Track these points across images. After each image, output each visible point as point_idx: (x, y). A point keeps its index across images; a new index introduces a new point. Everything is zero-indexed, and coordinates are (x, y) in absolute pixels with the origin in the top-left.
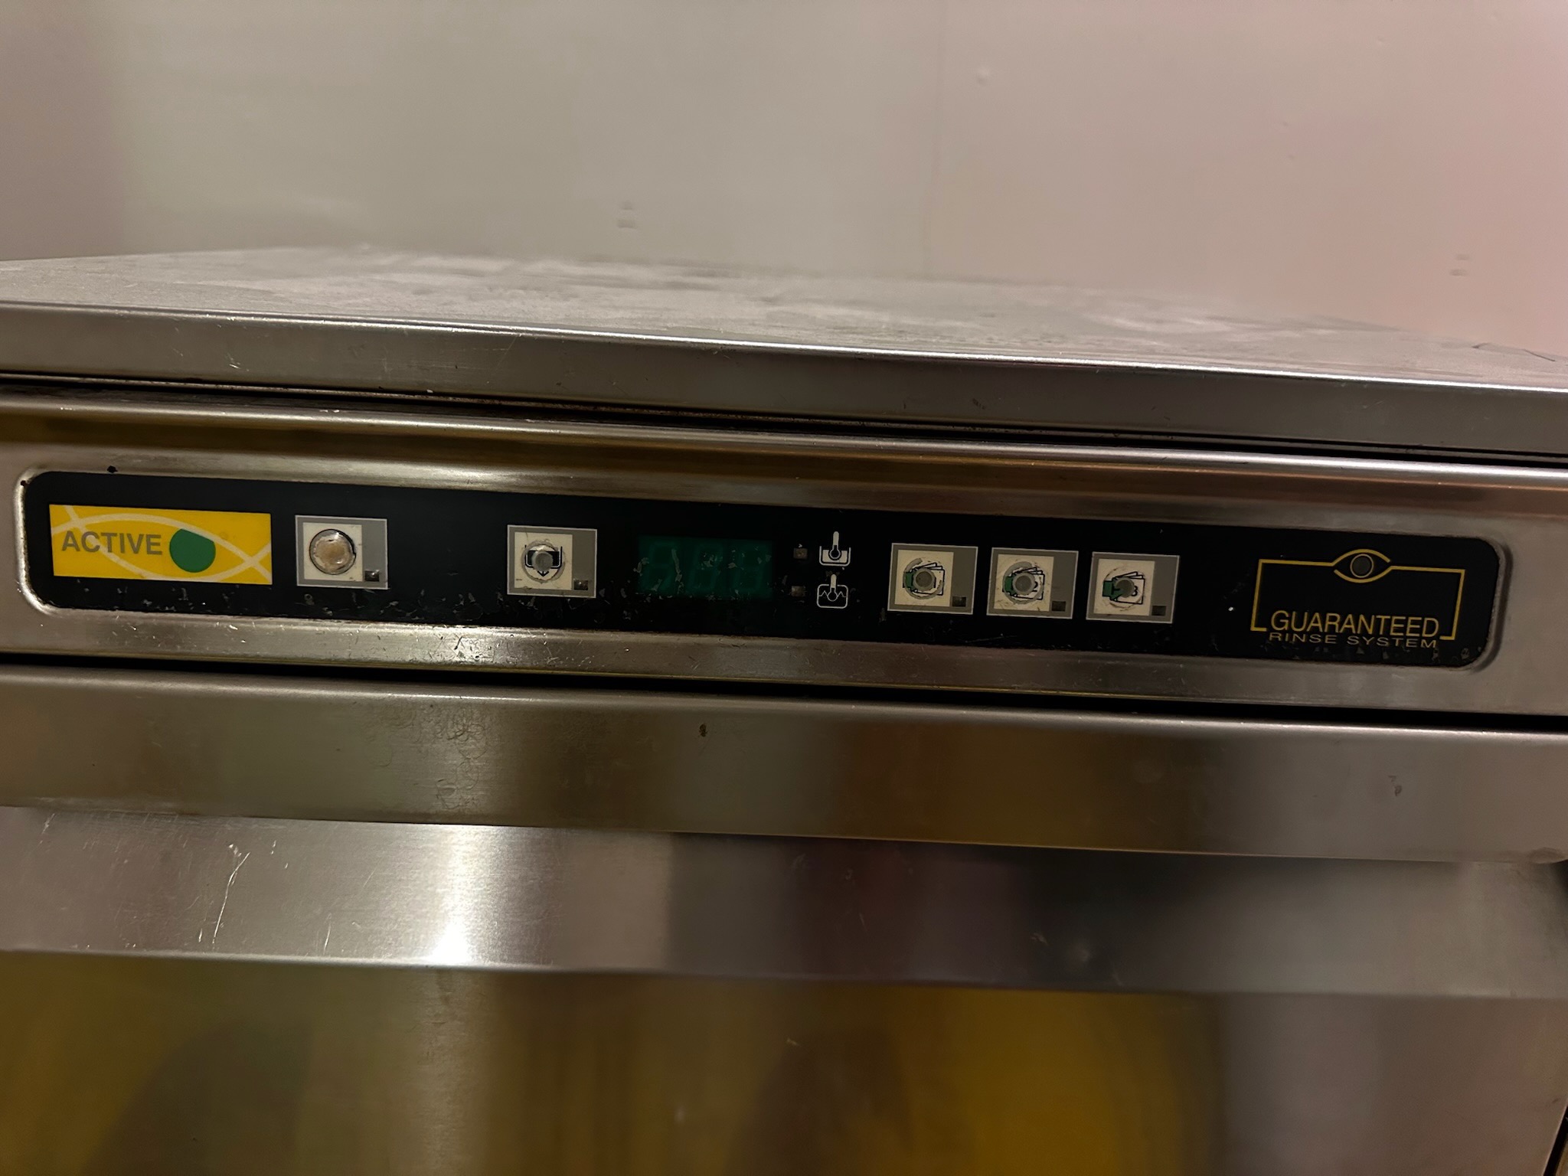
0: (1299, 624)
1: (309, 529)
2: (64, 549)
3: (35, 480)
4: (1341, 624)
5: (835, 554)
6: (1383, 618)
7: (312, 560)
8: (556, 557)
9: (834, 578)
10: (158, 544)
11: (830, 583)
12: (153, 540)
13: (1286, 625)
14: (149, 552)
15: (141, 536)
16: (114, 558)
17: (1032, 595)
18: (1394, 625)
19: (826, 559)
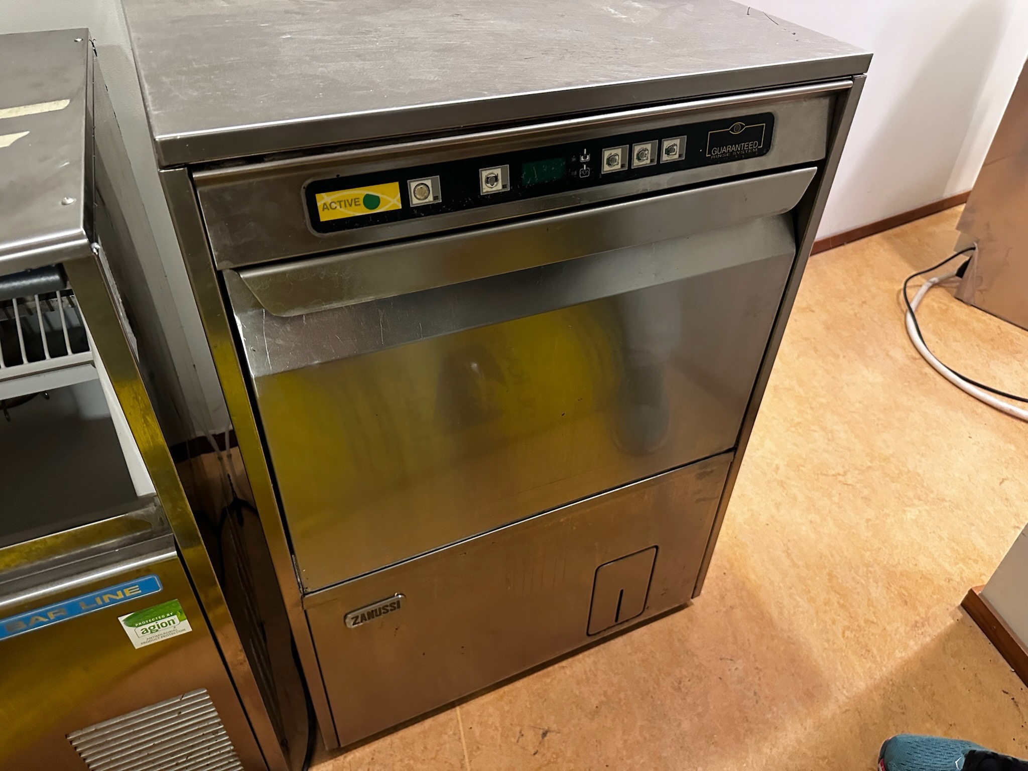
0: (720, 152)
1: (413, 185)
2: (323, 210)
3: (309, 185)
4: (731, 149)
5: (585, 157)
6: (743, 144)
7: (415, 196)
8: (496, 178)
9: (585, 166)
10: (359, 201)
11: (583, 168)
12: (357, 200)
13: (717, 152)
14: (356, 205)
15: (352, 200)
16: (343, 210)
17: (645, 158)
18: (746, 146)
19: (582, 159)
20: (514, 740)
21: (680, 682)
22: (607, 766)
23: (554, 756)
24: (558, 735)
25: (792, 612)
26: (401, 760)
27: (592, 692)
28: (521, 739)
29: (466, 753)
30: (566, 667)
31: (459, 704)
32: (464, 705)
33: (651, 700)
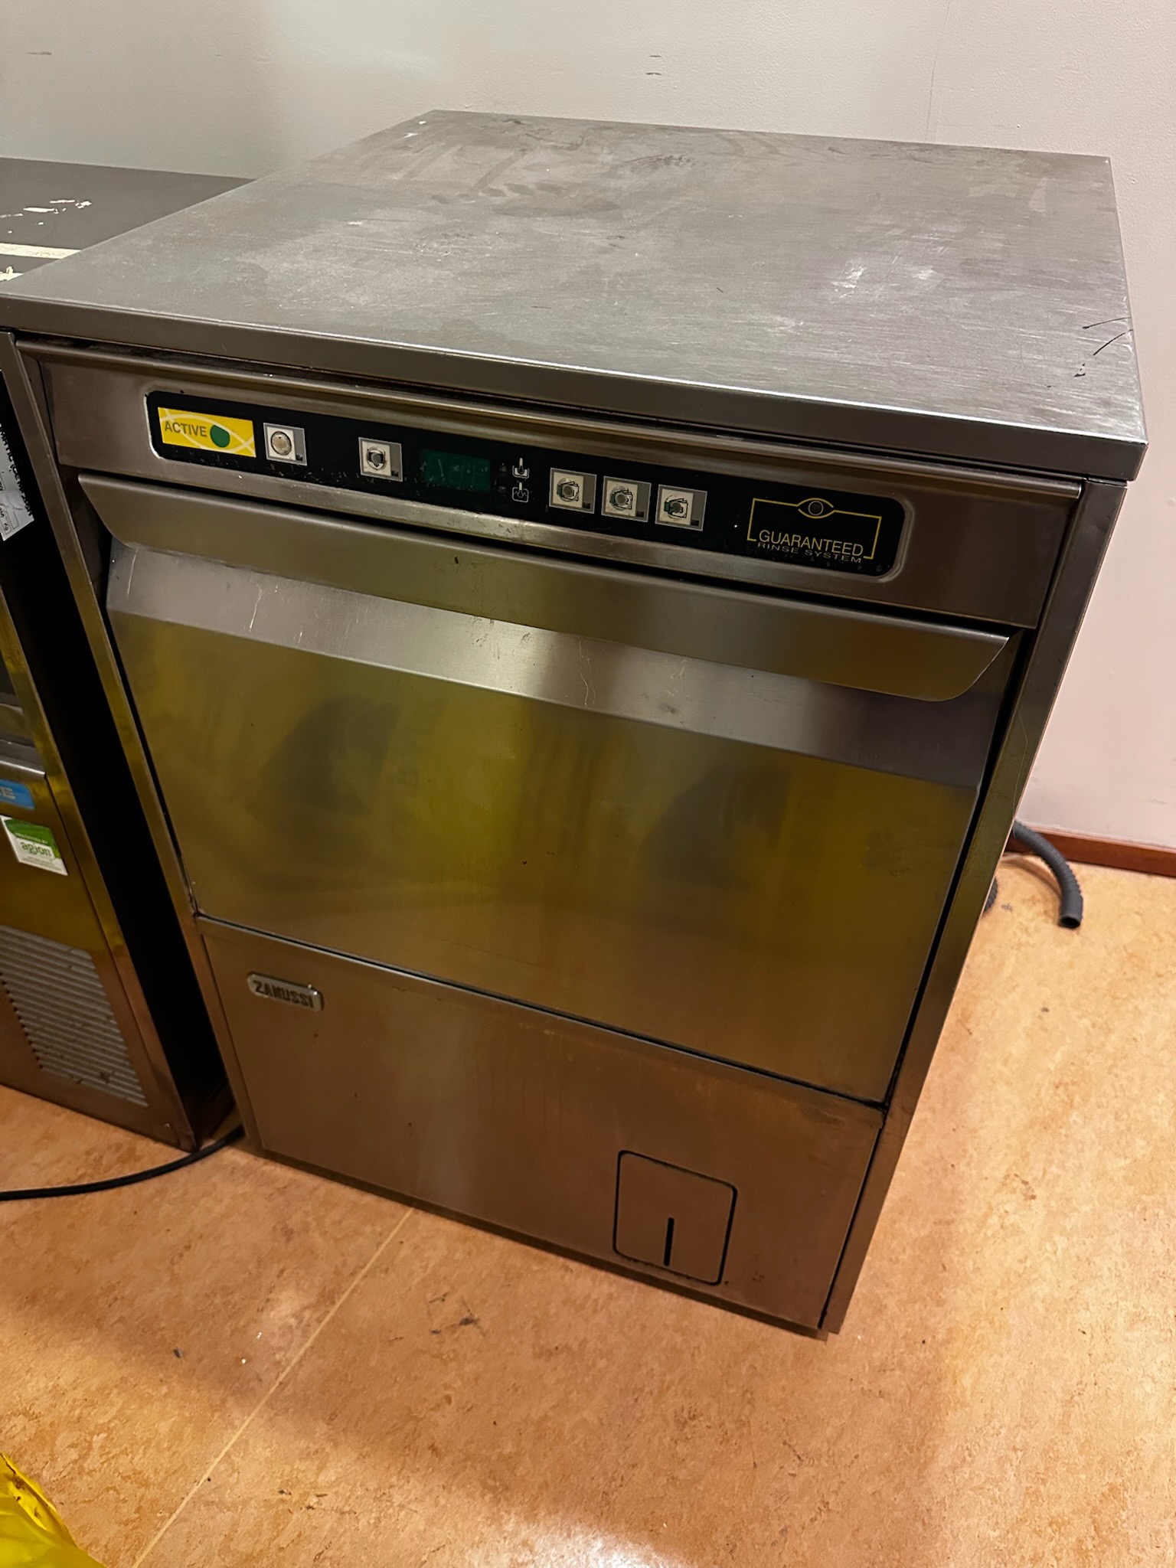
0: (776, 539)
1: (270, 430)
2: (166, 430)
3: (151, 394)
4: (801, 542)
5: (521, 471)
6: (828, 541)
7: (273, 447)
8: (382, 457)
9: (521, 485)
10: (205, 432)
11: (518, 486)
12: (203, 429)
13: (768, 539)
14: (202, 435)
15: (198, 427)
16: (187, 436)
17: (625, 506)
18: (834, 546)
19: (516, 473)
20: (429, 1296)
21: (694, 1418)
22: (495, 1423)
23: (452, 1355)
24: (481, 1337)
25: (976, 1482)
26: (307, 1213)
27: (570, 1325)
28: (437, 1302)
29: (369, 1266)
30: (572, 1271)
31: (418, 1208)
32: (421, 1213)
33: (632, 1402)
